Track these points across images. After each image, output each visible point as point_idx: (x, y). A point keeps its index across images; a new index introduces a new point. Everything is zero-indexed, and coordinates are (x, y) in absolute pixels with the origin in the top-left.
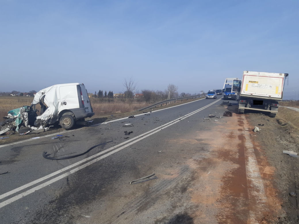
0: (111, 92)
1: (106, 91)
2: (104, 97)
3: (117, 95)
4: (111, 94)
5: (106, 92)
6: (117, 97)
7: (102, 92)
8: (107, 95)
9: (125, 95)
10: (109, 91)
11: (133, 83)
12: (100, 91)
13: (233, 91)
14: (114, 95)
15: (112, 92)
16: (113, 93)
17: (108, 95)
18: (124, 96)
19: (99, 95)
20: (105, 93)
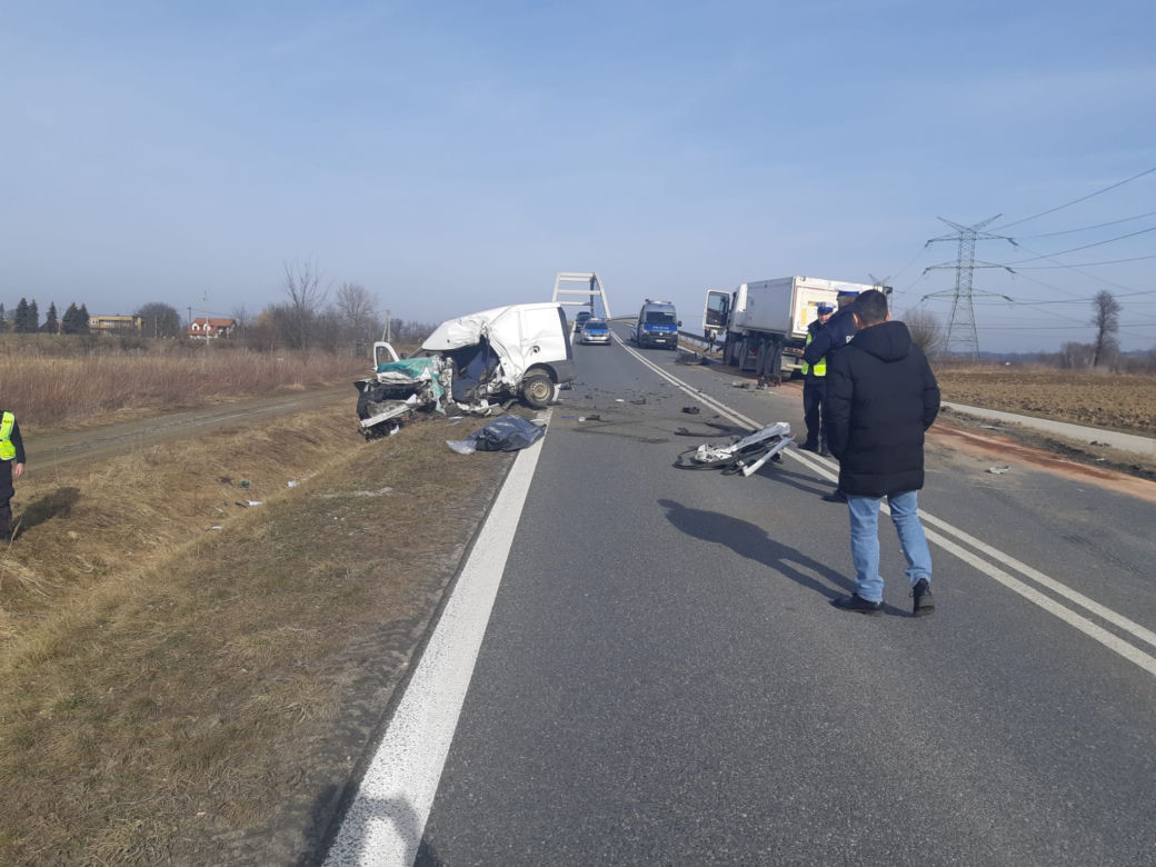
0: (79, 307)
1: (55, 305)
2: (42, 329)
3: (106, 324)
4: (77, 317)
5: (53, 310)
6: (108, 329)
7: (34, 307)
8: (59, 320)
9: (142, 323)
10: (70, 305)
11: (316, 283)
12: (23, 302)
13: (708, 323)
14: (93, 322)
15: (84, 309)
16: (89, 311)
17: (65, 320)
18: (140, 328)
19: (18, 322)
20: (48, 311)
